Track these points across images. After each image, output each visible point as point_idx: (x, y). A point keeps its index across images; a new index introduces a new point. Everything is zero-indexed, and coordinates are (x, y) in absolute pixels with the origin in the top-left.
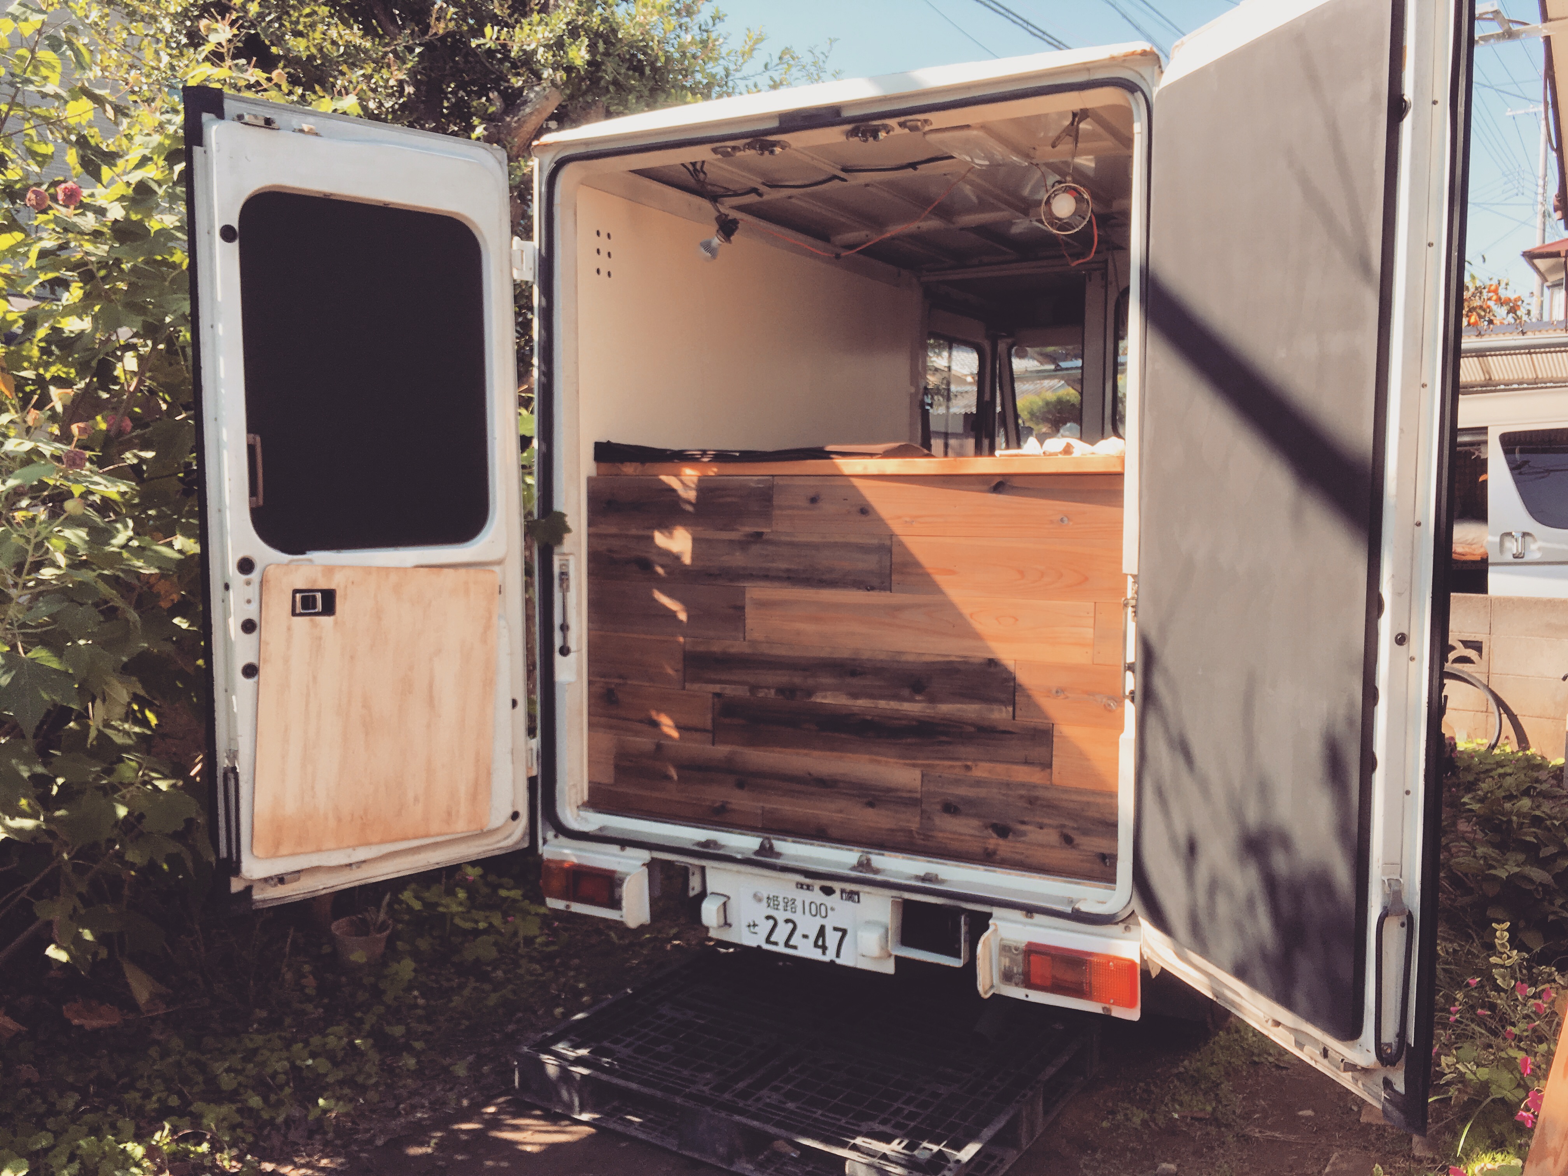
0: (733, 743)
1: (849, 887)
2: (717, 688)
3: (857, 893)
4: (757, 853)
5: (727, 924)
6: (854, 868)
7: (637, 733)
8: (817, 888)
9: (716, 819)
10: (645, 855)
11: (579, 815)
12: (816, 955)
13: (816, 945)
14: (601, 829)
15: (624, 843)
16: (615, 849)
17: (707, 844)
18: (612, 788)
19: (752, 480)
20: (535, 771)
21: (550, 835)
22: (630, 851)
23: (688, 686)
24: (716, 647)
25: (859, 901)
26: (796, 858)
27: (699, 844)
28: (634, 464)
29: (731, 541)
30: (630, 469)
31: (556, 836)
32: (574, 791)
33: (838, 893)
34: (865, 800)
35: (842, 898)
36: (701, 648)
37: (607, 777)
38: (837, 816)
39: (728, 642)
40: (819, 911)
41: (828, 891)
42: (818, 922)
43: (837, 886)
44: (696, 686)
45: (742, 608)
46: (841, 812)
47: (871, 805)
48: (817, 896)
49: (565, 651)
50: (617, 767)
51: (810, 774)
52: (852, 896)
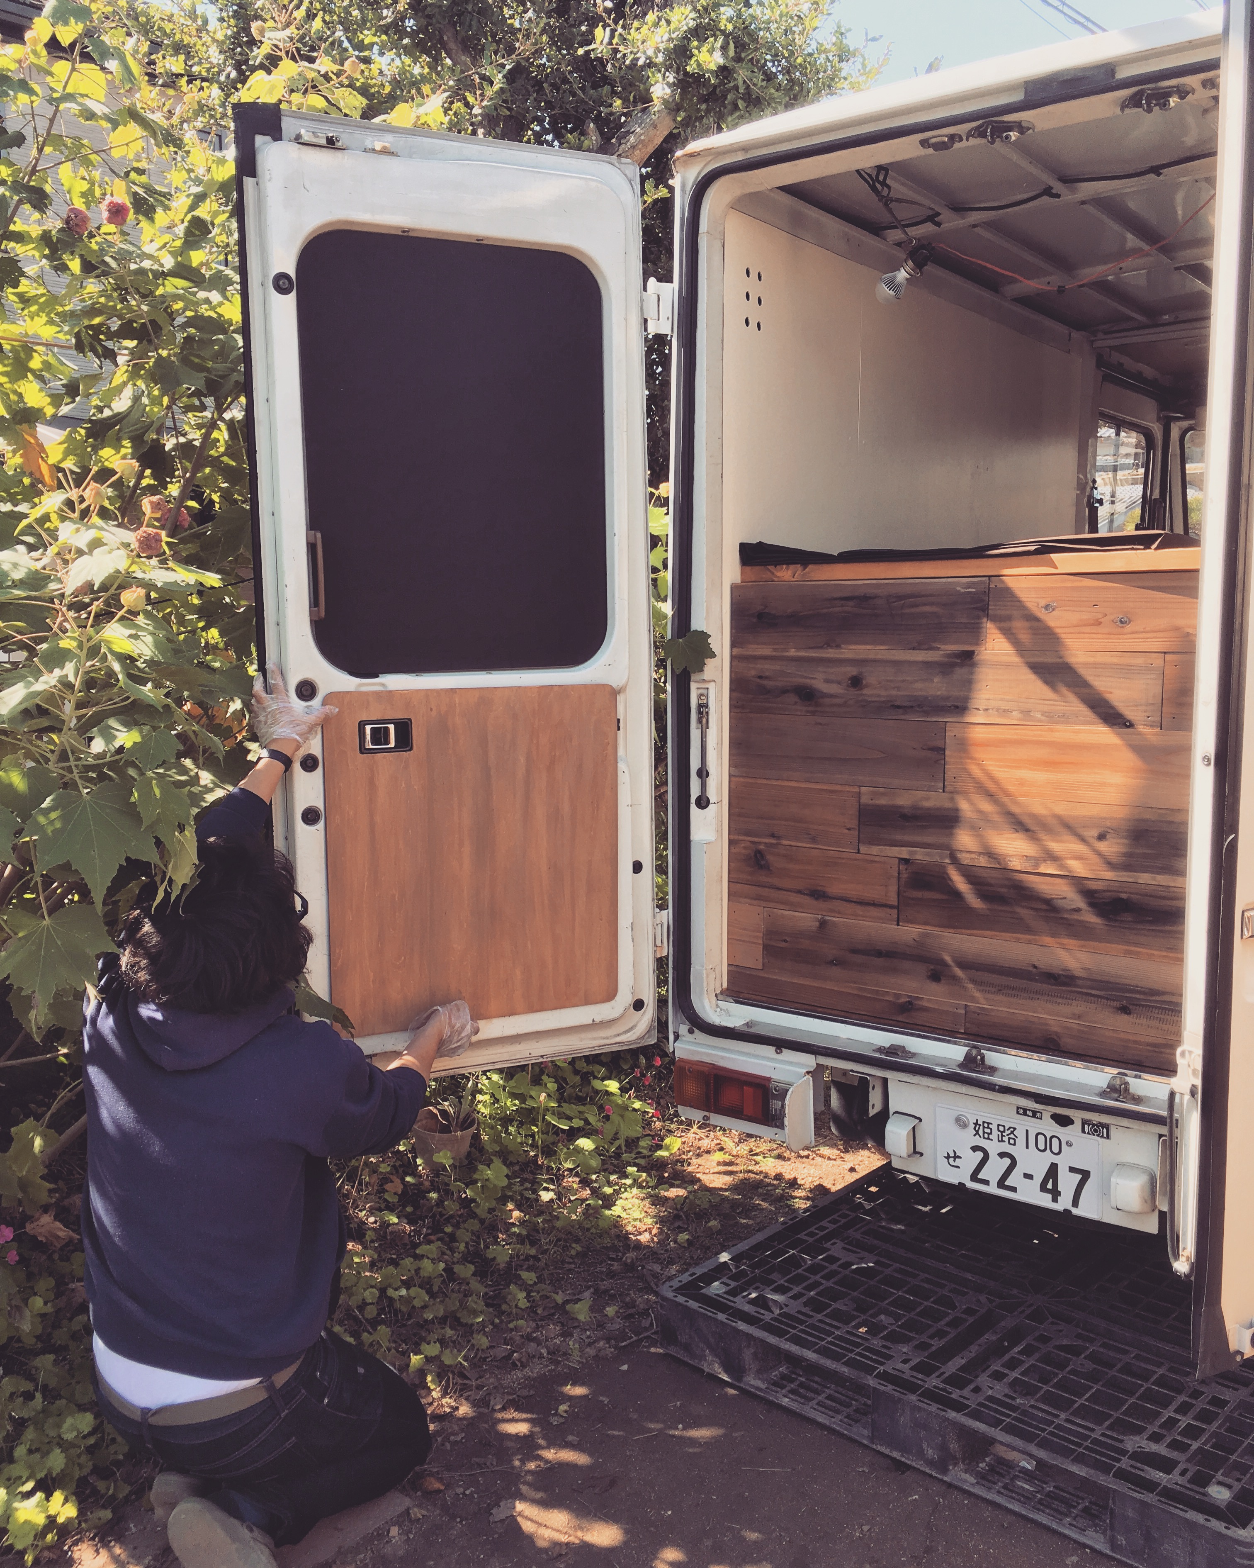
0: (926, 923)
1: (1096, 1118)
2: (904, 852)
3: (1107, 1127)
4: (962, 1066)
5: (916, 1152)
6: (1103, 1094)
7: (794, 907)
8: (1047, 1116)
9: (900, 1018)
10: (809, 1061)
11: (717, 1006)
12: (1044, 1201)
13: (1043, 1188)
14: (747, 1024)
15: (781, 1044)
16: (769, 1051)
17: (893, 1050)
18: (761, 974)
19: (958, 584)
20: (666, 950)
21: (683, 1029)
22: (788, 1055)
23: (863, 849)
24: (904, 800)
25: (1108, 1137)
26: (1016, 1075)
27: (880, 1050)
28: (792, 567)
29: (927, 664)
30: (786, 574)
31: (691, 1031)
32: (712, 976)
33: (1078, 1124)
34: (1115, 1004)
35: (1084, 1132)
36: (883, 801)
37: (754, 959)
38: (1073, 1023)
39: (920, 794)
40: (1047, 1144)
41: (1064, 1121)
42: (1048, 1158)
43: (1077, 1116)
44: (875, 850)
45: (941, 750)
46: (1079, 1017)
47: (1125, 1010)
48: (1049, 1127)
49: (704, 804)
50: (766, 947)
51: (1035, 967)
52: (1100, 1130)
